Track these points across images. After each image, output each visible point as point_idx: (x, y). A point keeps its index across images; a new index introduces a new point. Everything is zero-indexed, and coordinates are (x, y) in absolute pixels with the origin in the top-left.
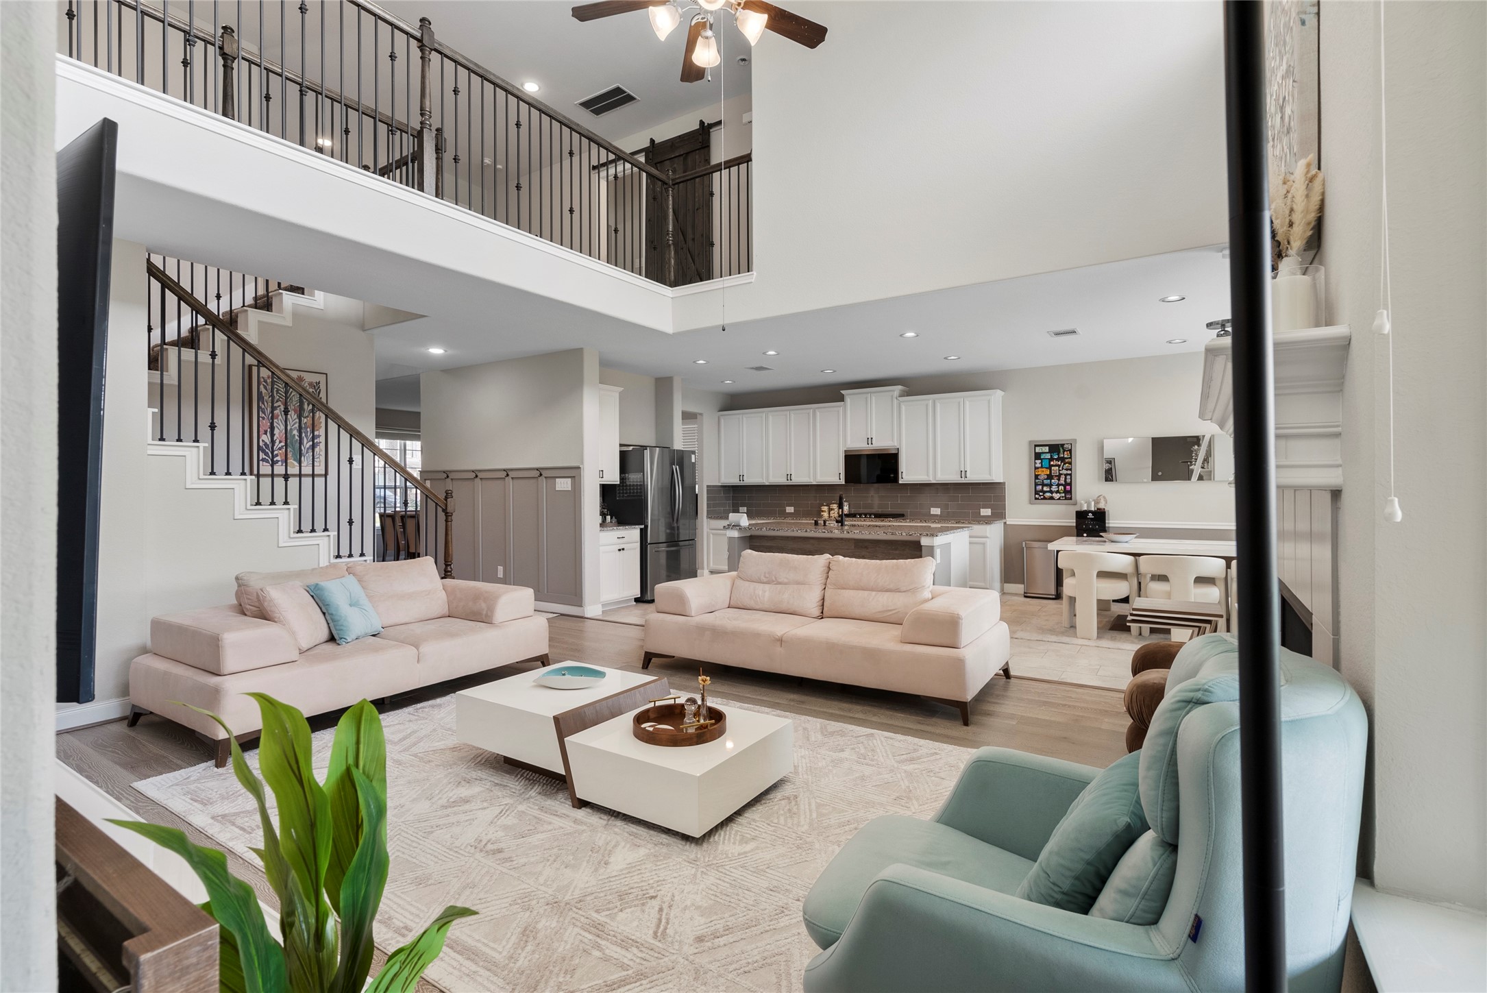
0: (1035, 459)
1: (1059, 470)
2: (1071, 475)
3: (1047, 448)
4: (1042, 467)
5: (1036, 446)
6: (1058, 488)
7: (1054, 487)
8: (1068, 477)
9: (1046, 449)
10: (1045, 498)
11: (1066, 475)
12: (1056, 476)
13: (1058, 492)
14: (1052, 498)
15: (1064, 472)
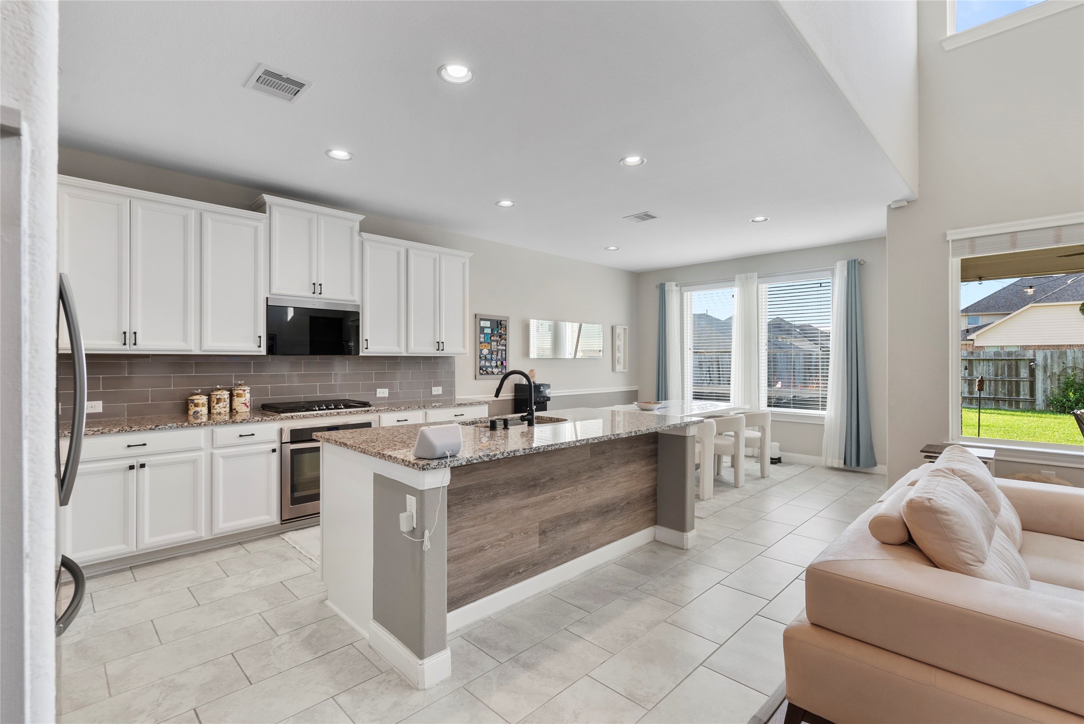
0: (480, 334)
1: (497, 345)
2: (505, 350)
3: (489, 322)
4: (485, 342)
5: (481, 319)
6: (497, 363)
7: (493, 362)
8: (504, 352)
9: (488, 324)
10: (488, 373)
11: (502, 350)
12: (495, 351)
13: (497, 366)
14: (493, 373)
15: (500, 347)
